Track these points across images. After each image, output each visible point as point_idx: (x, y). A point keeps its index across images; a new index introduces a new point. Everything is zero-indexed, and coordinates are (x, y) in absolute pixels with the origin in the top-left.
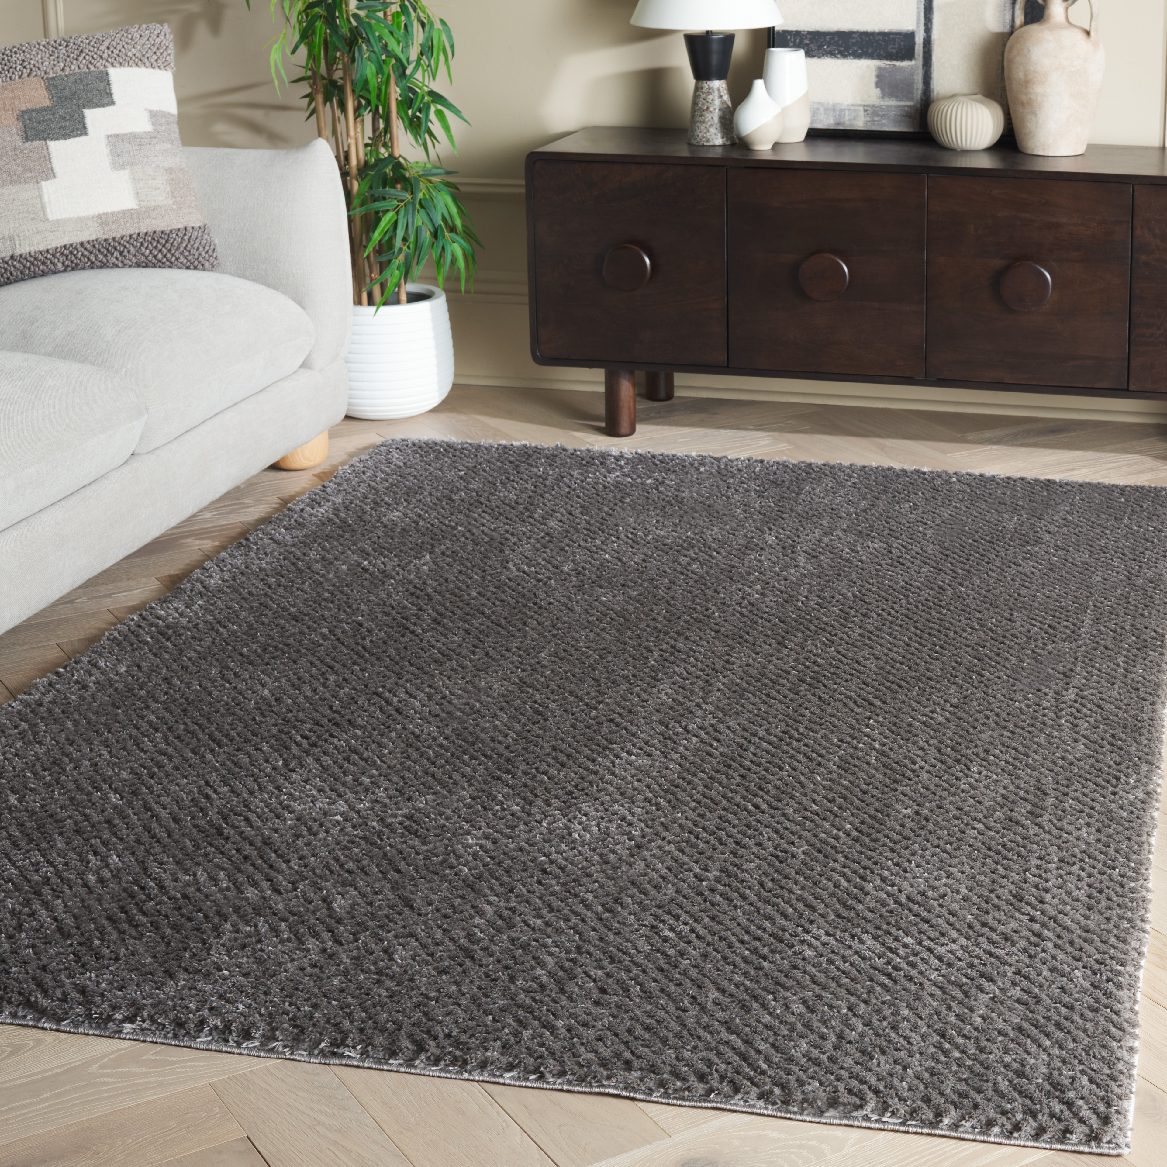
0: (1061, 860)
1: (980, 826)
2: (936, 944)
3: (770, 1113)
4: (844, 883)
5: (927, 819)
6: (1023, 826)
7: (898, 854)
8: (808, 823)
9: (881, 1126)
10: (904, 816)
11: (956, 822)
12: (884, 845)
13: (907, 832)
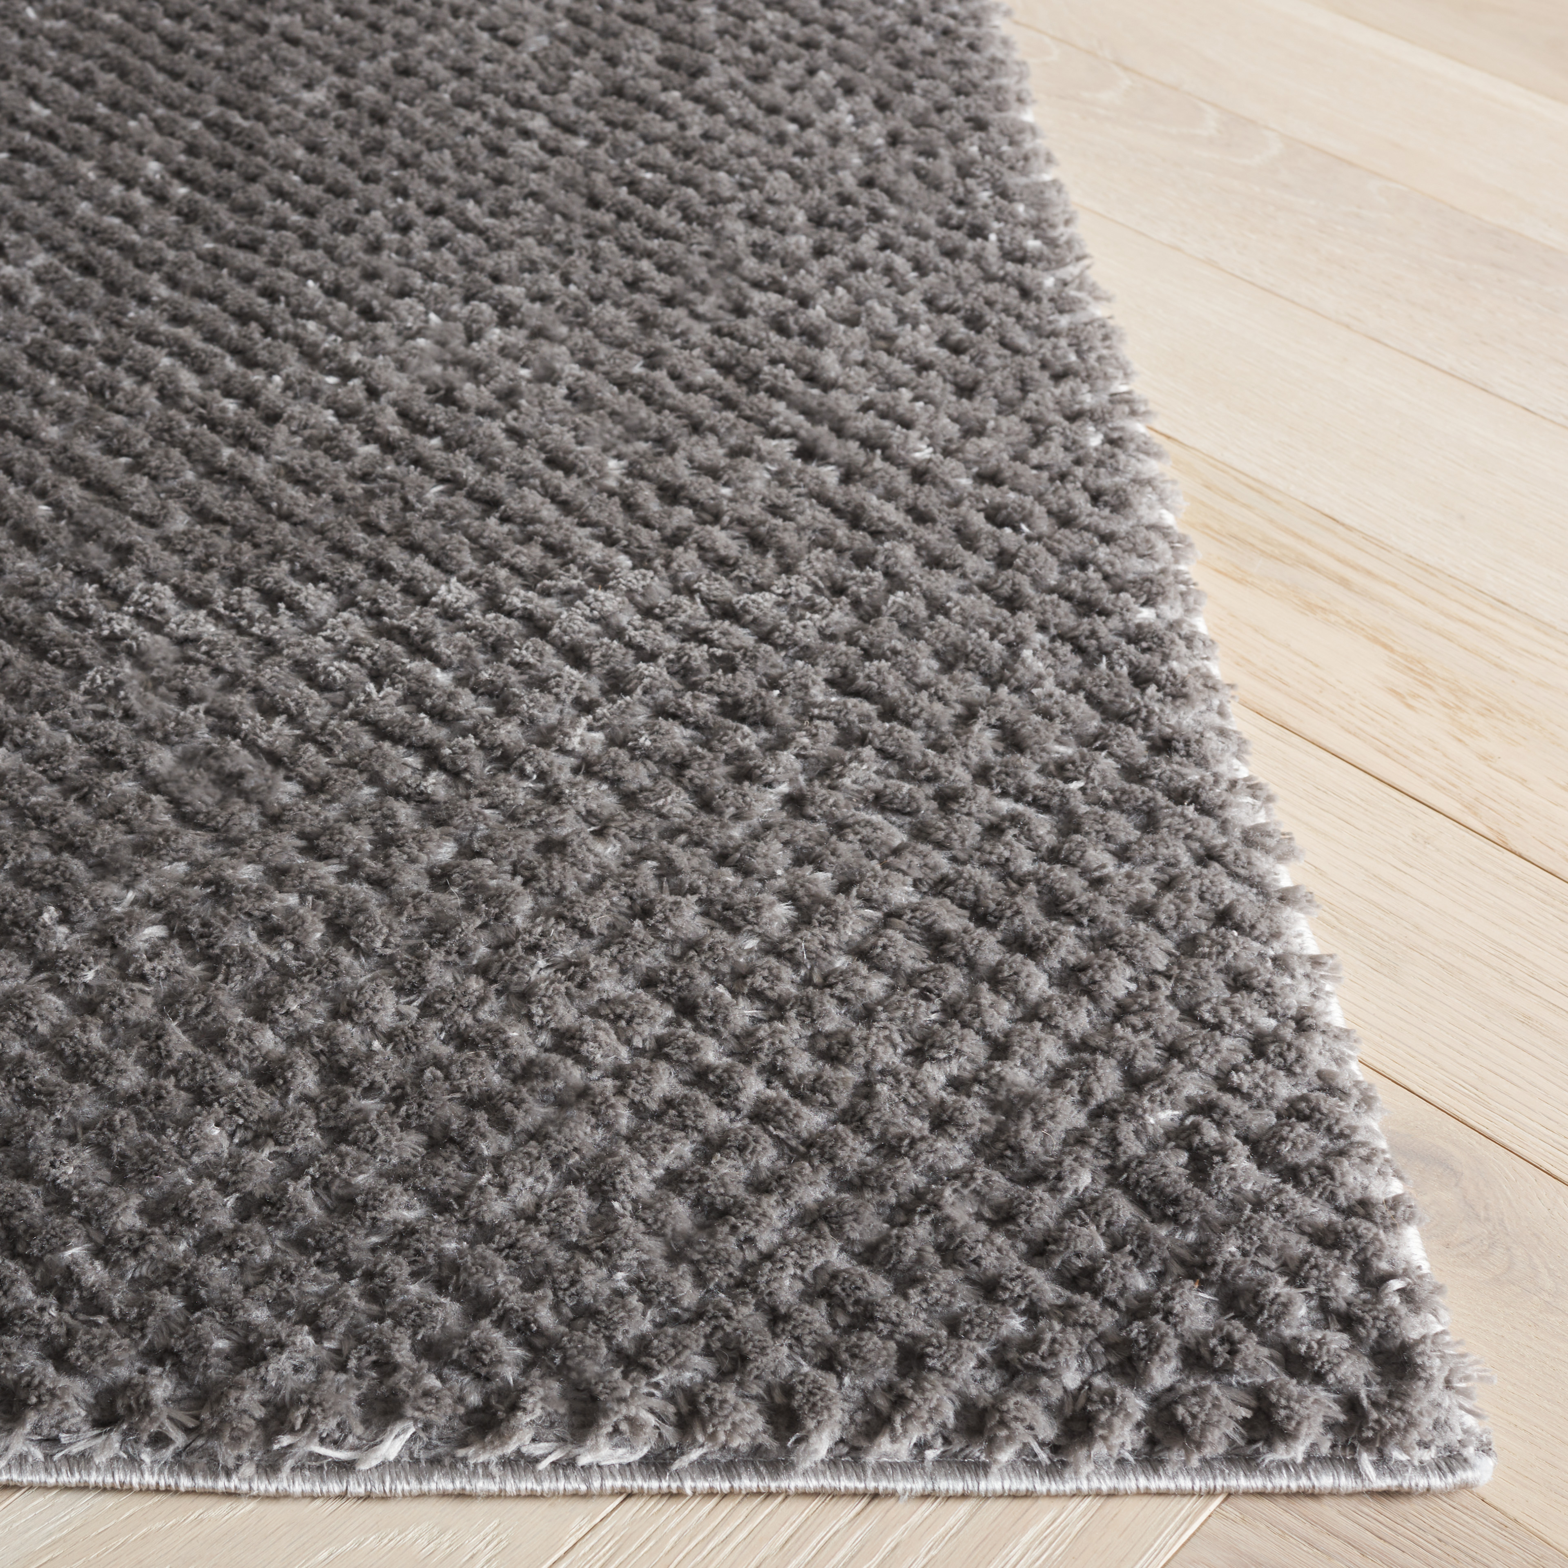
0: (818, 220)
1: (539, 123)
2: (546, 593)
3: (150, 1480)
4: (189, 381)
5: (379, 118)
6: (662, 110)
7: (330, 251)
8: (30, 170)
9: (576, 1484)
10: (310, 113)
11: (470, 118)
12: (279, 225)
13: (333, 170)
